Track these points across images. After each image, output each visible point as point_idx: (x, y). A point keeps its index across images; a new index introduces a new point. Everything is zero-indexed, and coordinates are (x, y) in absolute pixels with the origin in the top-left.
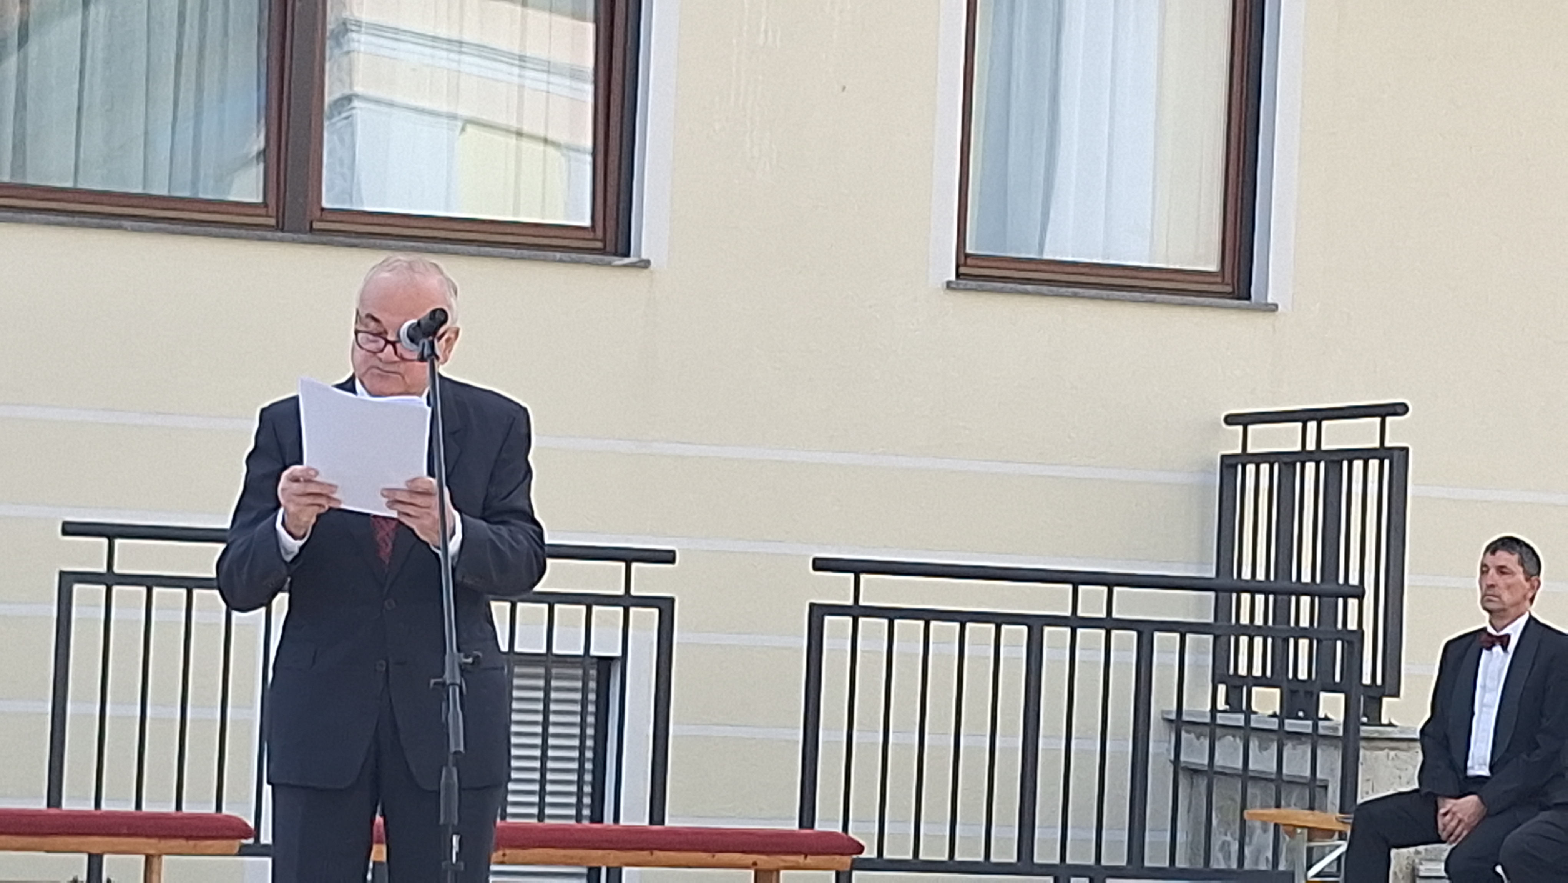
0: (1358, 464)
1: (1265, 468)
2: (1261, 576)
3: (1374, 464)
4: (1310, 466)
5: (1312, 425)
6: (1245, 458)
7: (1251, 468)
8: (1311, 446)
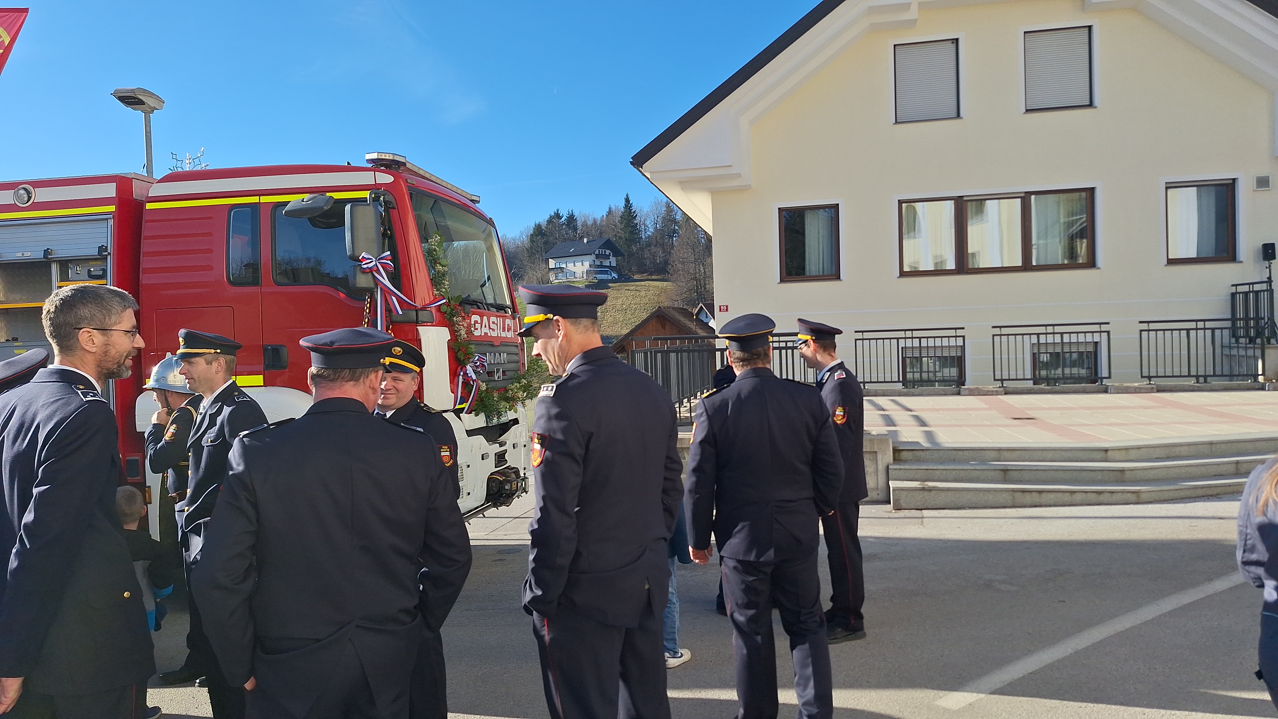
0: (1262, 293)
1: (1241, 295)
2: (1242, 317)
3: (1266, 293)
4: (1251, 294)
5: (1251, 286)
6: (1237, 293)
7: (1238, 295)
8: (1251, 290)
